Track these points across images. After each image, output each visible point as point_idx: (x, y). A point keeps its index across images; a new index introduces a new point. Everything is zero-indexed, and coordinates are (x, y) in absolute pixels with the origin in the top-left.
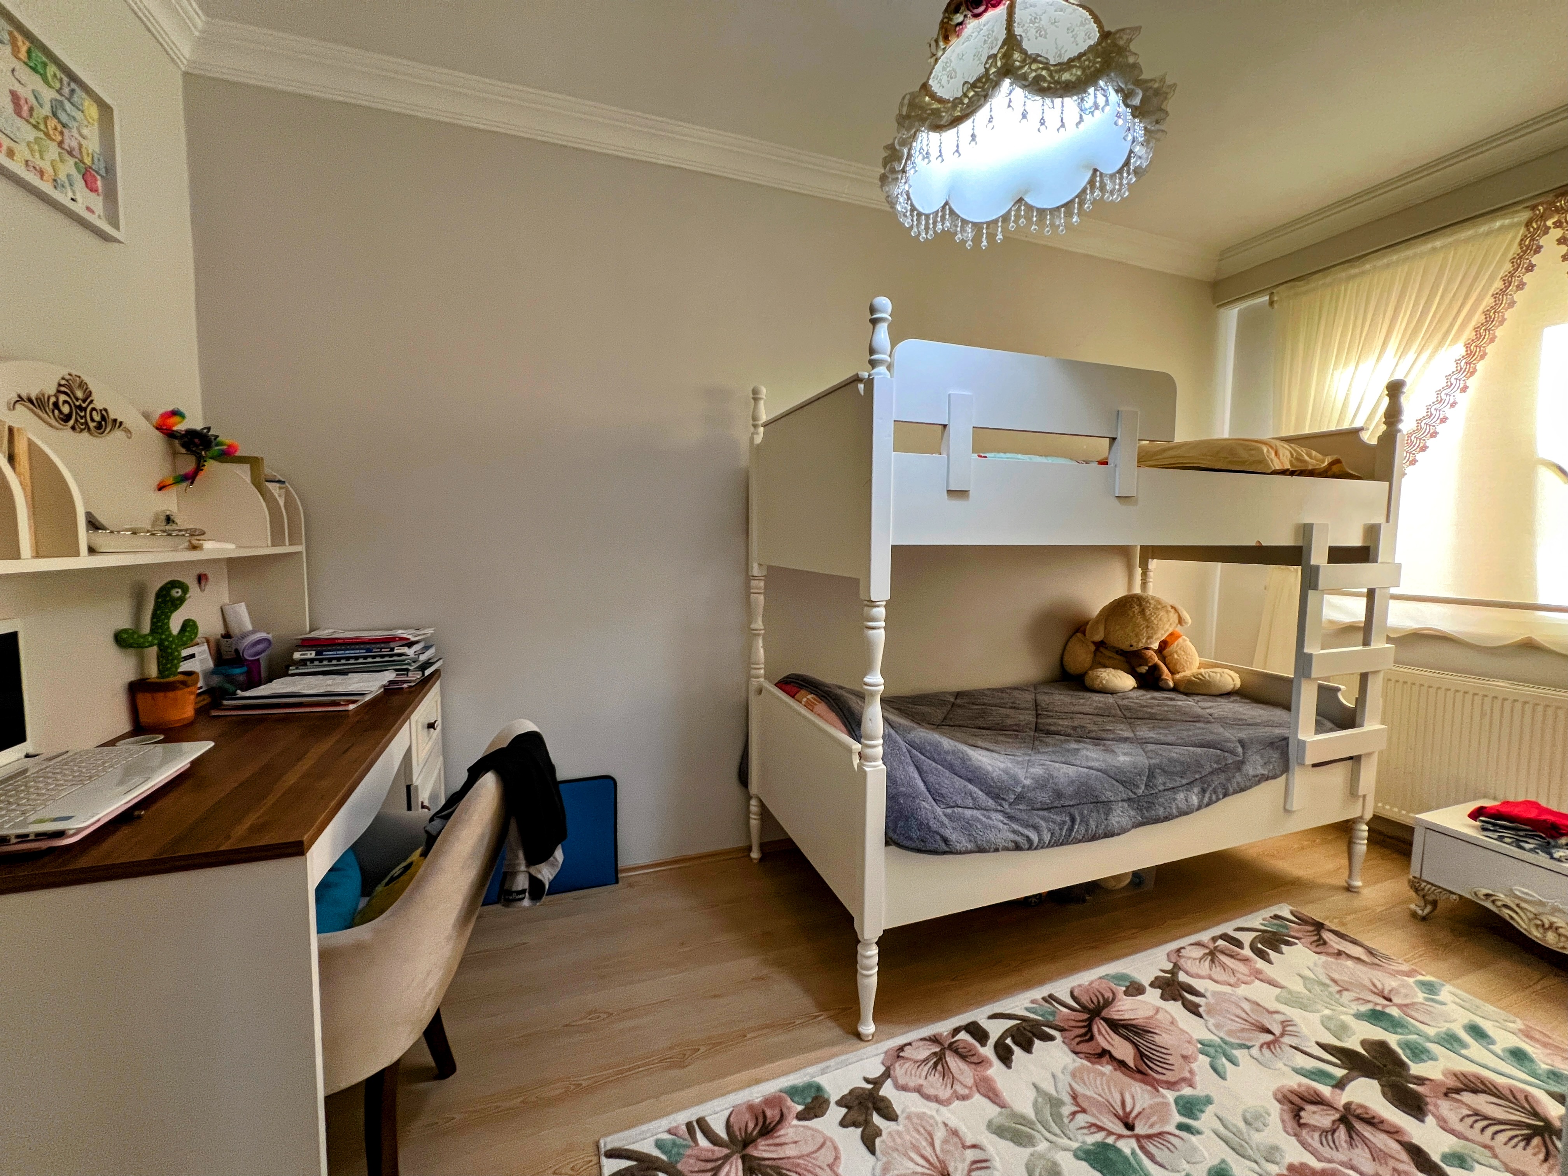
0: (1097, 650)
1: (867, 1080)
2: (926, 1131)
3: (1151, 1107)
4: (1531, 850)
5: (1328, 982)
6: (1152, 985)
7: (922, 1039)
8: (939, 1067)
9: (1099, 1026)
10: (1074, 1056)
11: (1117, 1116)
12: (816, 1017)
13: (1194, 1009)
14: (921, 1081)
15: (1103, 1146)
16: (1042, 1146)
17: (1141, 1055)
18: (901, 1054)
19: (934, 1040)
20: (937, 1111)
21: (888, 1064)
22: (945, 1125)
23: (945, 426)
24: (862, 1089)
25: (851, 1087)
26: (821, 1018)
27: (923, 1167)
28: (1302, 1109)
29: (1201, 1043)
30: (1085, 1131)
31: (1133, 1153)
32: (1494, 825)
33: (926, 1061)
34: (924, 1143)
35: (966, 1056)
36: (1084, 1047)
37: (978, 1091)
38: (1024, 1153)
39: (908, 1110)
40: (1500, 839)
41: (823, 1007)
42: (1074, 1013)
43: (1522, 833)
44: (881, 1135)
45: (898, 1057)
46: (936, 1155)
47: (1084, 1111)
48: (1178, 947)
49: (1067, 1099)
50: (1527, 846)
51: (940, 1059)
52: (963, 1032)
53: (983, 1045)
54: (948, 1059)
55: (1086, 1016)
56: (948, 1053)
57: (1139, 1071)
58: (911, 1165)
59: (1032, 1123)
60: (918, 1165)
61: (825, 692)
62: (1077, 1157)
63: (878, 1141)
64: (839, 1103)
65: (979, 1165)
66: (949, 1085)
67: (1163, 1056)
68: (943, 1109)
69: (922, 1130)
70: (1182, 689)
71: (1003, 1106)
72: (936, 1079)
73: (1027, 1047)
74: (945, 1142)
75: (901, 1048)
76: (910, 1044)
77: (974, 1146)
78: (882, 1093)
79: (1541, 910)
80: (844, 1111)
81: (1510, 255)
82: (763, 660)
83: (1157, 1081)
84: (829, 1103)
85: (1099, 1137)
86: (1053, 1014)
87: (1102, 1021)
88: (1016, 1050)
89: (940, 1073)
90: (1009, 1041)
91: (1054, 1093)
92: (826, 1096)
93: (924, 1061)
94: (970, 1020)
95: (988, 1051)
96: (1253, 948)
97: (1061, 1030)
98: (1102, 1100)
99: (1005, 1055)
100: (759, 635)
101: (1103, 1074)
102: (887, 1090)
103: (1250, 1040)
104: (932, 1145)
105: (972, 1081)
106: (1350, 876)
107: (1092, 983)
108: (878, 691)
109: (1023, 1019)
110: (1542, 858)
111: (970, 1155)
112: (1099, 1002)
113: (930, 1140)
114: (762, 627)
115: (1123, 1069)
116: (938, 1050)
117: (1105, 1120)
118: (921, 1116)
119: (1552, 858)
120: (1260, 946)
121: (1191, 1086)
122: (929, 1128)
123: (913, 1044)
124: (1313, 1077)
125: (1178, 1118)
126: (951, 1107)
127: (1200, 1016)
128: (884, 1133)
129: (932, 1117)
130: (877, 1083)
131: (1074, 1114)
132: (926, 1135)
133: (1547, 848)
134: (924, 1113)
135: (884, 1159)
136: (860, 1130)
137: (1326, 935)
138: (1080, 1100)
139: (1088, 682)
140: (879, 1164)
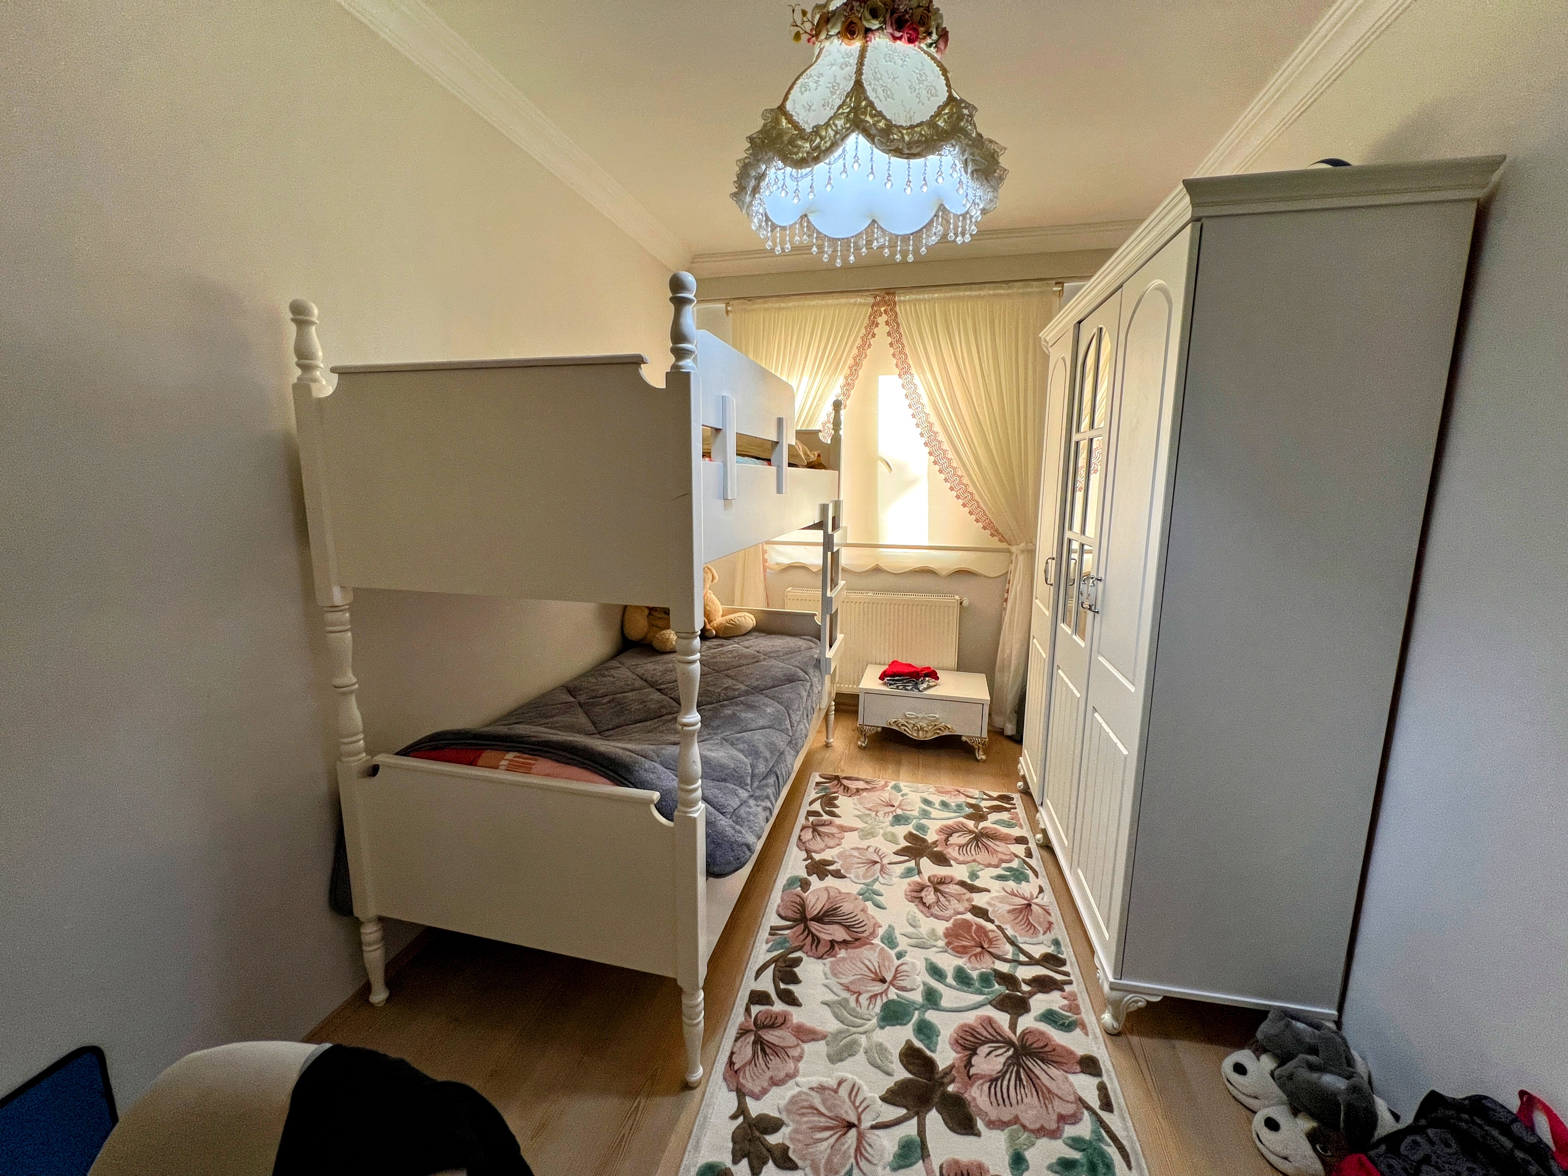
0: (650, 614)
1: (734, 1117)
2: (807, 1108)
3: (878, 956)
4: (911, 690)
5: (868, 812)
6: (809, 874)
7: (736, 1041)
8: (768, 1051)
9: (814, 926)
10: (820, 961)
11: (874, 980)
12: (637, 1107)
13: (838, 875)
14: (769, 1074)
15: (886, 1006)
16: (863, 1039)
17: (848, 928)
18: (736, 1067)
19: (743, 1032)
20: (798, 1085)
21: (734, 1088)
22: (812, 1089)
23: (718, 430)
24: (738, 1128)
25: (730, 1137)
26: (642, 1104)
27: (831, 1136)
28: (921, 898)
29: (860, 895)
30: (871, 1006)
31: (898, 996)
32: (893, 680)
33: (755, 1053)
34: (816, 1119)
35: (773, 1024)
36: (822, 949)
37: (804, 1042)
38: (861, 1057)
39: (781, 1106)
40: (897, 688)
41: (633, 1093)
42: (795, 929)
43: (905, 681)
44: (788, 1148)
45: (736, 1072)
46: (829, 1117)
47: (860, 994)
48: (797, 838)
49: (846, 995)
50: (909, 688)
51: (762, 1044)
52: (752, 1007)
53: (771, 1003)
54: (765, 1037)
55: (802, 926)
56: (760, 1033)
57: (857, 940)
58: (825, 1144)
59: (848, 1031)
60: (828, 1139)
61: (539, 743)
62: (882, 1028)
63: (791, 1154)
64: (735, 1161)
65: (854, 1094)
66: (786, 1057)
67: (854, 919)
68: (799, 1079)
69: (805, 1111)
70: (721, 635)
71: (824, 1037)
72: (775, 1062)
73: (796, 980)
74: (824, 1102)
75: (731, 1063)
76: (732, 1053)
77: (840, 1084)
78: (754, 1114)
79: (916, 721)
80: (745, 1162)
81: (865, 325)
82: (361, 728)
83: (867, 938)
84: (729, 1169)
85: (879, 1003)
86: (786, 941)
87: (813, 922)
88: (791, 987)
89: (772, 1055)
90: (782, 986)
91: (836, 998)
92: (723, 1167)
93: (754, 1056)
94: (748, 993)
95: (779, 1007)
96: (828, 813)
97: (800, 948)
98: (859, 977)
99: (790, 999)
100: (351, 692)
101: (844, 959)
102: (755, 1108)
103: (874, 874)
104: (821, 1114)
105: (794, 1038)
106: (827, 738)
107: (782, 900)
108: (694, 731)
109: (774, 960)
110: (915, 693)
111: (843, 1092)
112: (798, 909)
113: (815, 1112)
114: (354, 680)
115: (850, 945)
116: (753, 1038)
117: (872, 988)
118: (793, 1101)
119: (920, 691)
120: (827, 809)
121: (880, 926)
122: (806, 1104)
123: (735, 1050)
124: (909, 875)
125: (893, 953)
126: (801, 1071)
127: (844, 877)
128: (788, 1143)
129: (800, 1093)
130: (742, 1110)
131: (857, 1000)
132: (810, 1111)
133: (916, 686)
134: (793, 1097)
135: (808, 1162)
136: (770, 1163)
137: (845, 782)
138: (852, 987)
139: (656, 644)
140: (808, 1170)
